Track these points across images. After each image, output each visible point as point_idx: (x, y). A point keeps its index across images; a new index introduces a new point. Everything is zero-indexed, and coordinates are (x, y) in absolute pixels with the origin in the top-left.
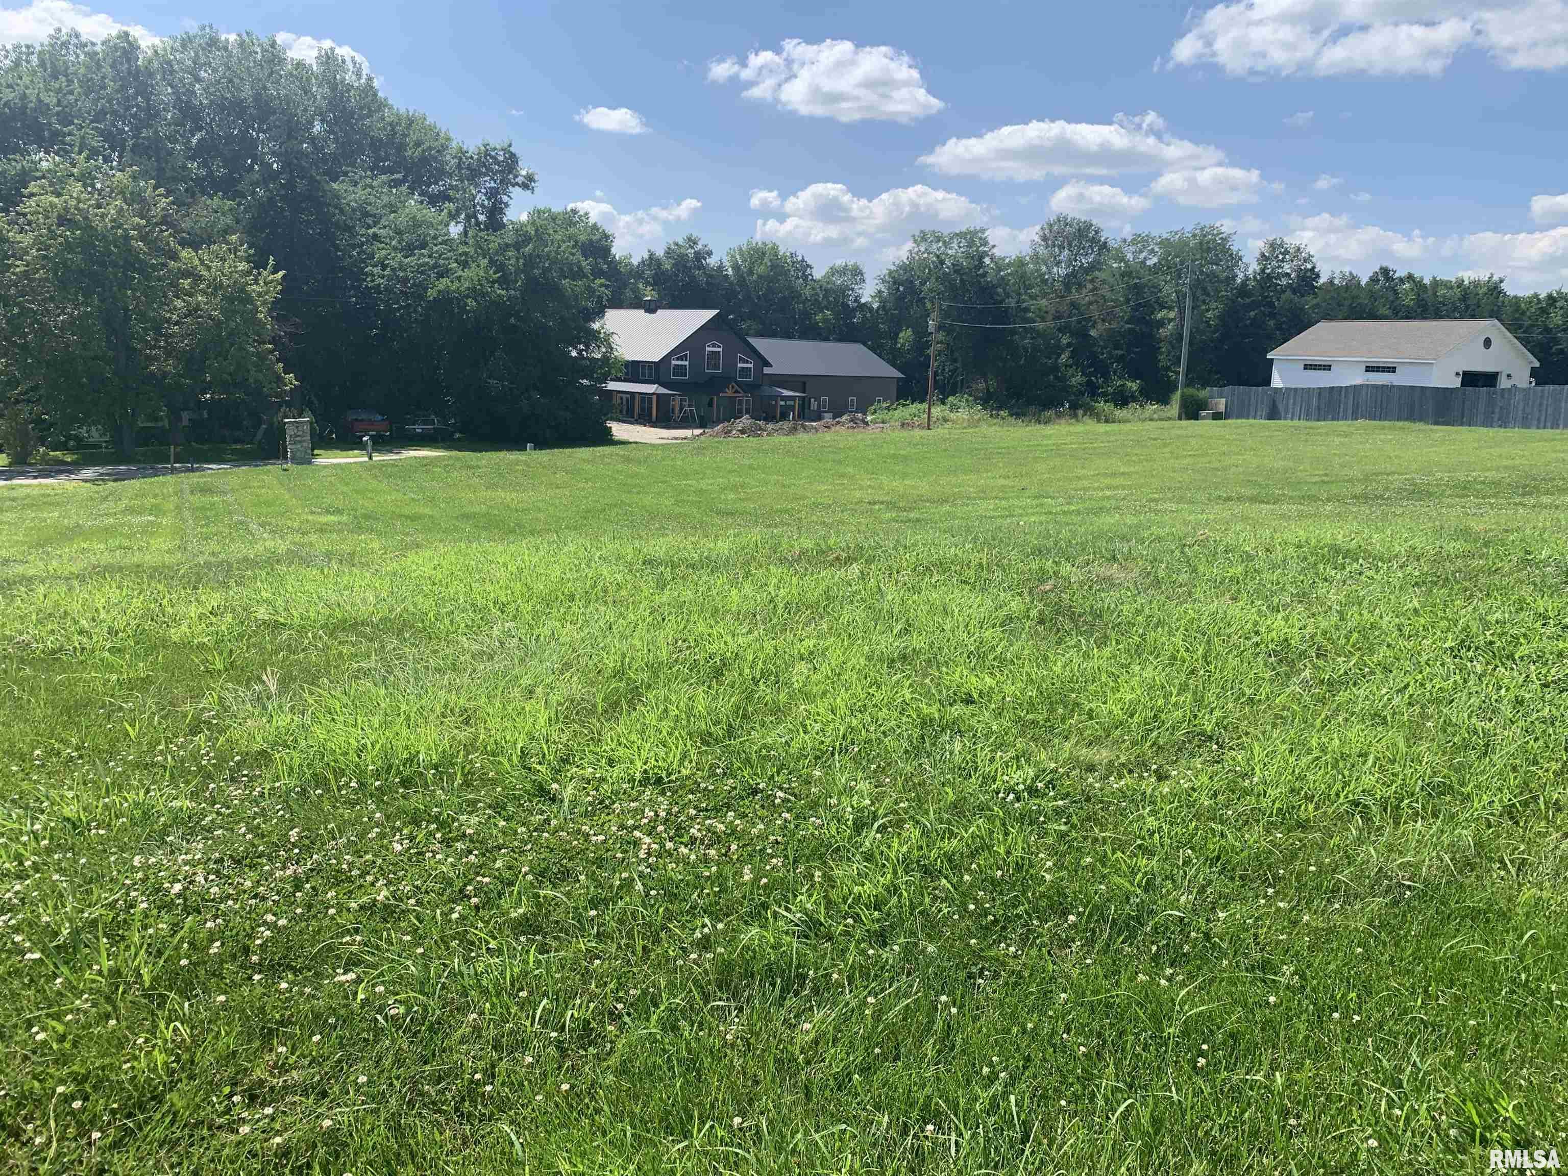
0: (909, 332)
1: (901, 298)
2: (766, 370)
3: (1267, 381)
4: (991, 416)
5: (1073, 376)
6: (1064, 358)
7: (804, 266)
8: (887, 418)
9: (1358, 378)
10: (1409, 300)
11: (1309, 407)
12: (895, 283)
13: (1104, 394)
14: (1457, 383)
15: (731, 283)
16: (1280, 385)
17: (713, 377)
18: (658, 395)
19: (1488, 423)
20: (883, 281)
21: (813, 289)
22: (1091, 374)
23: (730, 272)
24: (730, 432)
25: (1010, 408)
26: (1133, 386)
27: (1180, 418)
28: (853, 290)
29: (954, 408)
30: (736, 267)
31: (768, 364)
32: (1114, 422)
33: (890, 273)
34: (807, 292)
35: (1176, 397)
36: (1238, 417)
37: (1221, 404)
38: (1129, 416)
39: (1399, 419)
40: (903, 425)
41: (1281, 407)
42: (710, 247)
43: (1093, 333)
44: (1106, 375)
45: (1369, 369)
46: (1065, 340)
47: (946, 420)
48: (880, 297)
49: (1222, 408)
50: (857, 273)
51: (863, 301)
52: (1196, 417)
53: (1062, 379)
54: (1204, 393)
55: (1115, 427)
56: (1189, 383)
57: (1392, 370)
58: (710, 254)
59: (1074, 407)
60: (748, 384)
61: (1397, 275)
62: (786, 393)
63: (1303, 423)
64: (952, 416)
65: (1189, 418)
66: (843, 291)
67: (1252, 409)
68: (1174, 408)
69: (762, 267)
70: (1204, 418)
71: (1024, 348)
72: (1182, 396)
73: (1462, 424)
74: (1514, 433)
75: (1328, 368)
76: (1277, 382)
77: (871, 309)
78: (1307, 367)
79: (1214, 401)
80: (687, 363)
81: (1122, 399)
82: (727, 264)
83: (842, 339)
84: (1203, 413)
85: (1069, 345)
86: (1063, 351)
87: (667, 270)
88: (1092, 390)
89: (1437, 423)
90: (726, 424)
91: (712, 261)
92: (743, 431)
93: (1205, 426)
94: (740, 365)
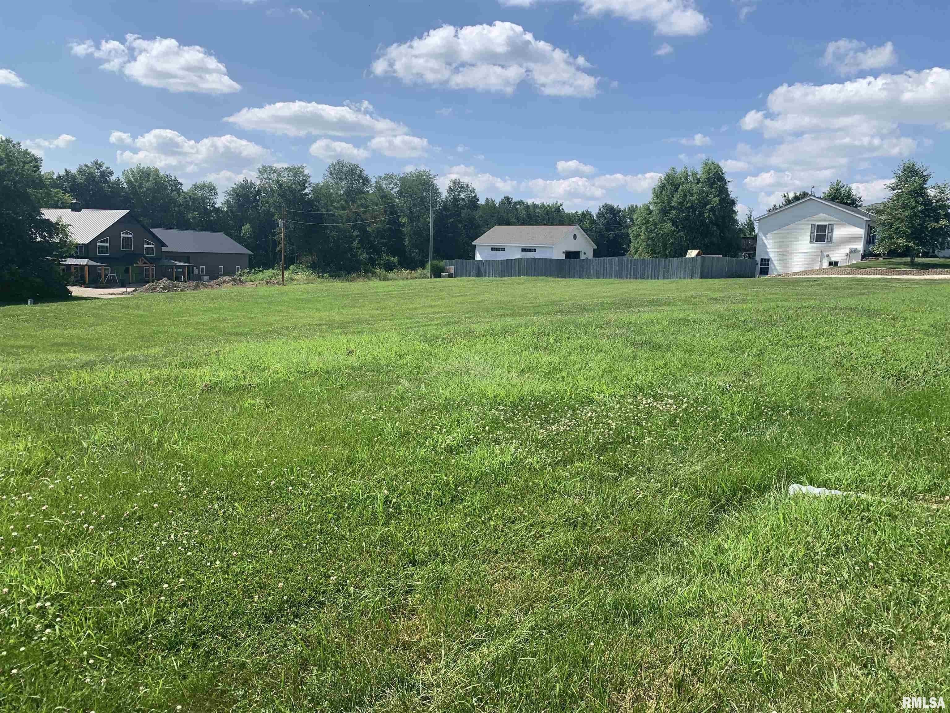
0: (248, 226)
1: (241, 206)
2: (164, 249)
3: (473, 257)
4: (319, 277)
5: (361, 254)
6: (355, 244)
7: (176, 184)
8: (253, 278)
9: (518, 255)
10: (523, 214)
11: (496, 271)
12: (237, 196)
13: (379, 265)
14: (563, 257)
15: (126, 192)
16: (480, 259)
17: (128, 254)
18: (89, 266)
19: (581, 277)
20: (230, 195)
21: (185, 198)
22: (371, 253)
23: (125, 185)
24: (155, 289)
25: (329, 272)
26: (395, 259)
27: (431, 277)
28: (210, 199)
29: (295, 272)
30: (129, 183)
31: (165, 245)
32: (388, 280)
33: (234, 189)
34: (181, 200)
35: (428, 266)
36: (461, 276)
37: (452, 270)
38: (395, 276)
39: (541, 275)
40: (267, 283)
41: (482, 270)
42: (112, 169)
43: (368, 229)
44: (379, 253)
45: (523, 250)
46: (356, 233)
47: (292, 279)
48: (228, 204)
49: (452, 271)
50: (212, 189)
51: (216, 206)
52: (440, 276)
53: (355, 255)
54: (442, 263)
55: (390, 282)
56: (434, 258)
57: (534, 250)
58: (112, 173)
59: (366, 272)
60: (152, 258)
61: (513, 201)
62: (179, 264)
63: (494, 278)
64: (296, 277)
65: (436, 277)
66: (204, 199)
67: (468, 272)
68: (428, 271)
69: (149, 183)
70: (444, 277)
71: (333, 238)
72: (431, 265)
73: (570, 277)
74: (593, 281)
75: (503, 249)
76: (478, 257)
77: (222, 211)
78: (493, 249)
79: (448, 268)
80: (108, 245)
81: (389, 267)
82: (122, 180)
83: (206, 230)
84: (443, 274)
85: (357, 236)
86: (354, 240)
87: (81, 183)
88: (373, 262)
89: (558, 277)
90: (151, 284)
91: (113, 178)
92: (164, 288)
93: (444, 282)
94: (145, 246)
